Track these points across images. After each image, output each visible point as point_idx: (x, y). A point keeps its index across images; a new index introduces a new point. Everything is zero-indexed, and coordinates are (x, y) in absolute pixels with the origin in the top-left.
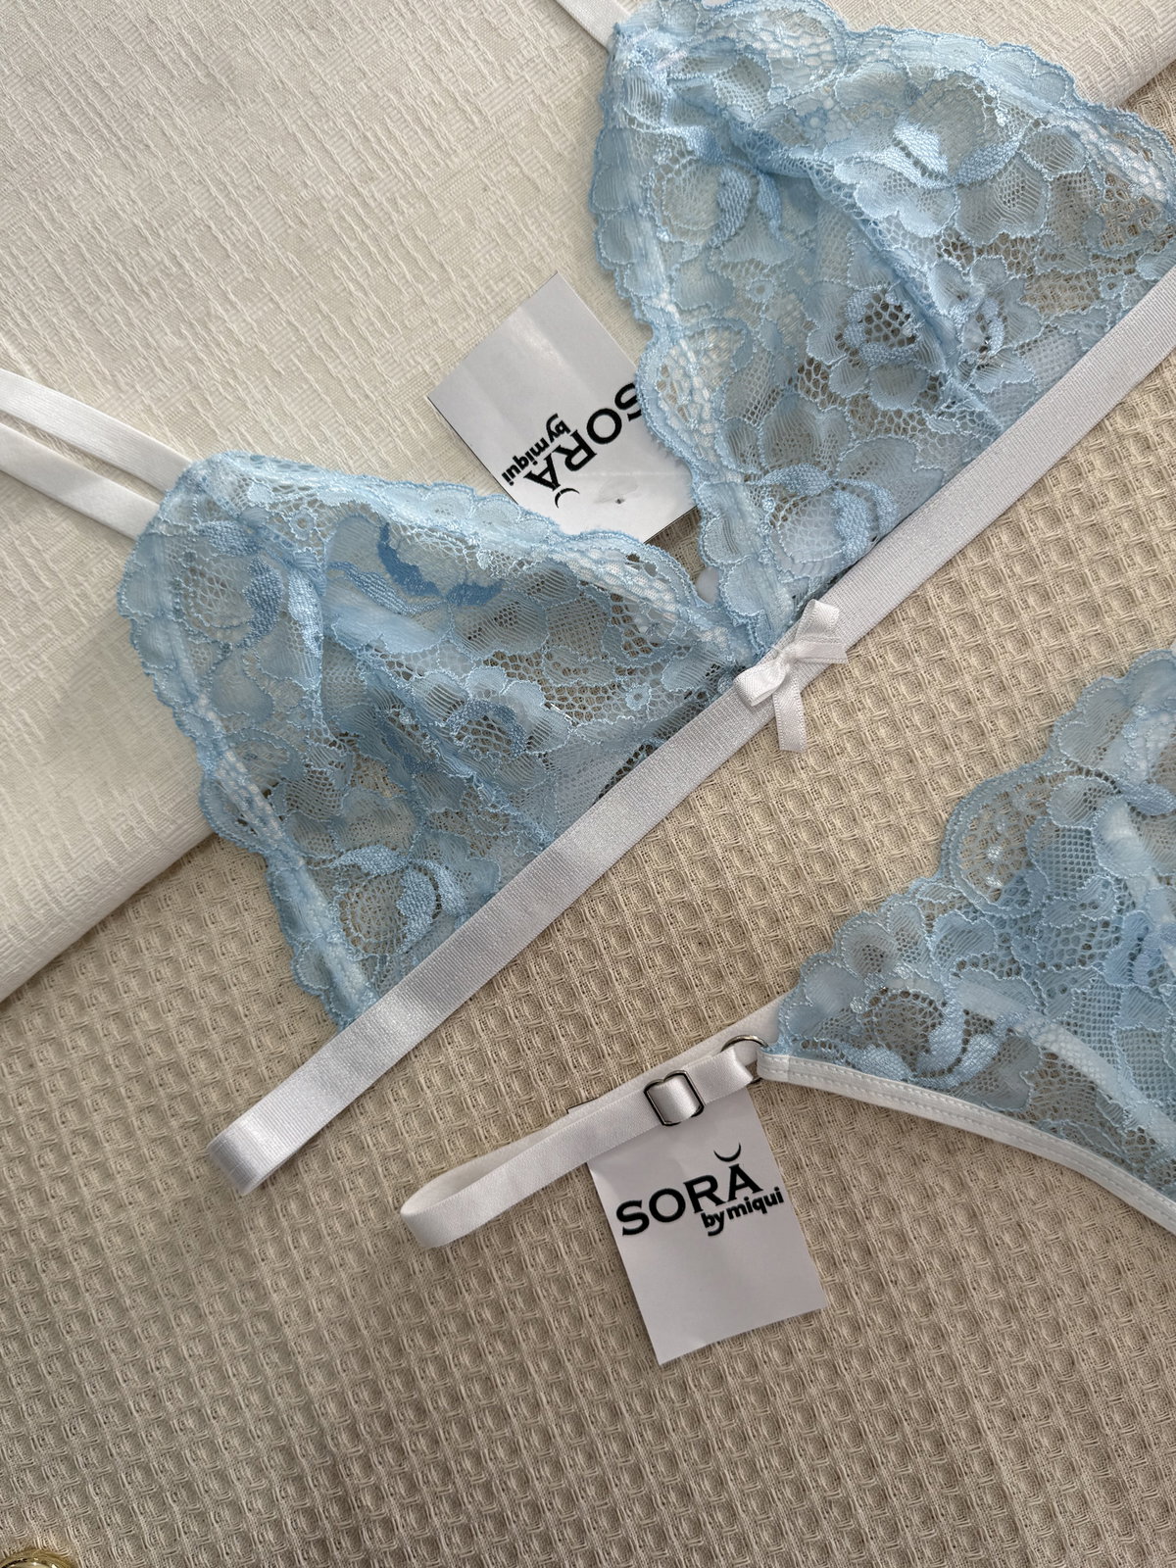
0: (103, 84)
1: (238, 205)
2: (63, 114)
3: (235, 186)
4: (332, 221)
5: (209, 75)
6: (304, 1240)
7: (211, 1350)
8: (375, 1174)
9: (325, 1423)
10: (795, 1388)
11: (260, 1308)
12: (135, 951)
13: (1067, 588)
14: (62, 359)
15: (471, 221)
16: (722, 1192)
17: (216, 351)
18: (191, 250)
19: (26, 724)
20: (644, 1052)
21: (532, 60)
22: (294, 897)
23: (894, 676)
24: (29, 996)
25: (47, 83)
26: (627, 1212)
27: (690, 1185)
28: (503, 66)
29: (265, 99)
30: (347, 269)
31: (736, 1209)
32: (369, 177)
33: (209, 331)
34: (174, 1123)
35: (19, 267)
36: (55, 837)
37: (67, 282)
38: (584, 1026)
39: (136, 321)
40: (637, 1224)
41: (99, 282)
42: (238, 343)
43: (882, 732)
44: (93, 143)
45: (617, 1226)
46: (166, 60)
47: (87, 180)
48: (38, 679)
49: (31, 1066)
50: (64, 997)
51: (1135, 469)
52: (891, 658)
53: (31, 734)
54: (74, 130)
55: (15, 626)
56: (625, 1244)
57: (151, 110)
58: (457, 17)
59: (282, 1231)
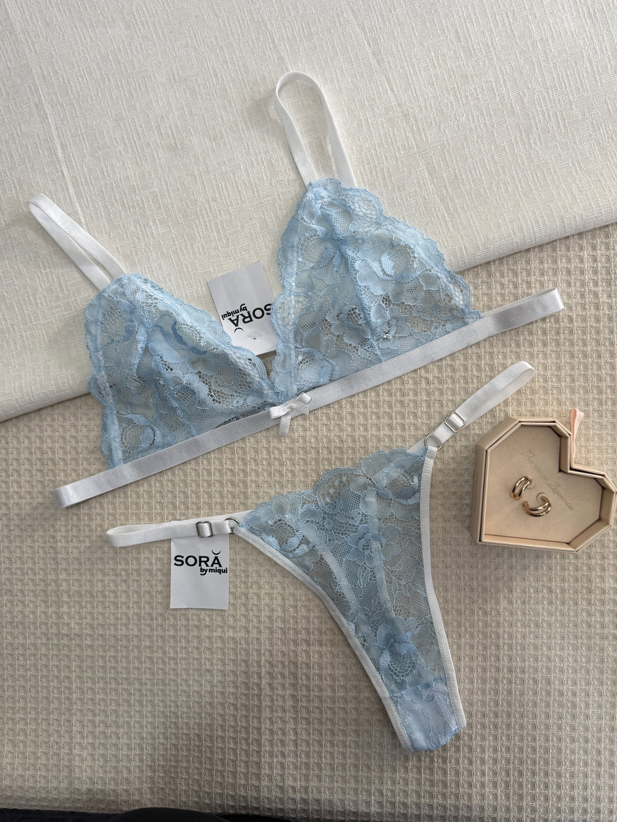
0: (140, 132)
1: (169, 192)
2: (123, 137)
3: (171, 185)
4: (198, 210)
5: (175, 143)
6: (74, 530)
7: (33, 553)
8: (104, 517)
9: (60, 588)
10: (209, 631)
11: (53, 545)
12: (53, 420)
13: (386, 417)
14: (95, 220)
15: (242, 227)
16: (210, 563)
17: (146, 237)
18: (149, 200)
19: (43, 335)
20: (202, 511)
21: (281, 181)
22: (109, 422)
23: (323, 424)
24: (14, 421)
25: (122, 124)
26: (178, 558)
27: (200, 557)
28: (271, 179)
29: (190, 159)
30: (197, 227)
31: (212, 570)
32: (215, 200)
33: (146, 230)
34: (46, 478)
35: (91, 183)
36: (39, 376)
37: (105, 195)
38: (186, 497)
39: (123, 217)
40: (180, 563)
41: (116, 199)
42: (154, 238)
43: (313, 440)
44: (130, 151)
45: (173, 561)
46: (163, 132)
47: (123, 163)
48: (52, 322)
49: (7, 443)
50: (25, 425)
51: (421, 389)
52: (324, 418)
53: (44, 339)
54: (125, 144)
55: (50, 301)
56: (173, 567)
57: (152, 147)
58: (262, 156)
59: (68, 524)
